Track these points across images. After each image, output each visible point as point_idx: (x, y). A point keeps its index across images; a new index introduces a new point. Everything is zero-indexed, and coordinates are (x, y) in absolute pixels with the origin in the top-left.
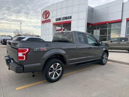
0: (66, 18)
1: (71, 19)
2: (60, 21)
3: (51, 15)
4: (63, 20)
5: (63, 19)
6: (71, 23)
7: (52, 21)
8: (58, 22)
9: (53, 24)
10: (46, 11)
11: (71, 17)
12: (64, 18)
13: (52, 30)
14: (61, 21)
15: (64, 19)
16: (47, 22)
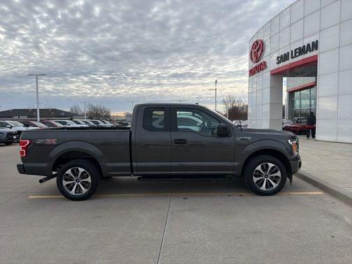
0: (302, 51)
1: (317, 49)
2: (287, 63)
3: (267, 50)
4: (296, 56)
5: (294, 55)
6: (316, 61)
7: (268, 65)
8: (282, 64)
9: (271, 75)
10: (257, 42)
11: (315, 45)
12: (298, 51)
13: (269, 90)
14: (291, 61)
15: (297, 54)
16: (258, 72)
